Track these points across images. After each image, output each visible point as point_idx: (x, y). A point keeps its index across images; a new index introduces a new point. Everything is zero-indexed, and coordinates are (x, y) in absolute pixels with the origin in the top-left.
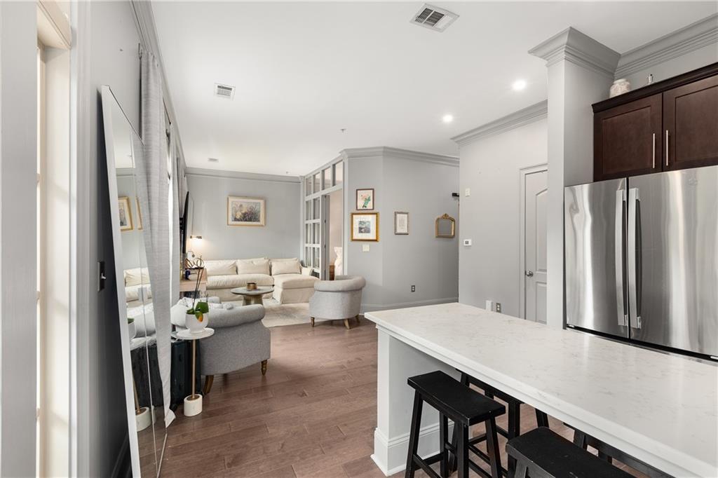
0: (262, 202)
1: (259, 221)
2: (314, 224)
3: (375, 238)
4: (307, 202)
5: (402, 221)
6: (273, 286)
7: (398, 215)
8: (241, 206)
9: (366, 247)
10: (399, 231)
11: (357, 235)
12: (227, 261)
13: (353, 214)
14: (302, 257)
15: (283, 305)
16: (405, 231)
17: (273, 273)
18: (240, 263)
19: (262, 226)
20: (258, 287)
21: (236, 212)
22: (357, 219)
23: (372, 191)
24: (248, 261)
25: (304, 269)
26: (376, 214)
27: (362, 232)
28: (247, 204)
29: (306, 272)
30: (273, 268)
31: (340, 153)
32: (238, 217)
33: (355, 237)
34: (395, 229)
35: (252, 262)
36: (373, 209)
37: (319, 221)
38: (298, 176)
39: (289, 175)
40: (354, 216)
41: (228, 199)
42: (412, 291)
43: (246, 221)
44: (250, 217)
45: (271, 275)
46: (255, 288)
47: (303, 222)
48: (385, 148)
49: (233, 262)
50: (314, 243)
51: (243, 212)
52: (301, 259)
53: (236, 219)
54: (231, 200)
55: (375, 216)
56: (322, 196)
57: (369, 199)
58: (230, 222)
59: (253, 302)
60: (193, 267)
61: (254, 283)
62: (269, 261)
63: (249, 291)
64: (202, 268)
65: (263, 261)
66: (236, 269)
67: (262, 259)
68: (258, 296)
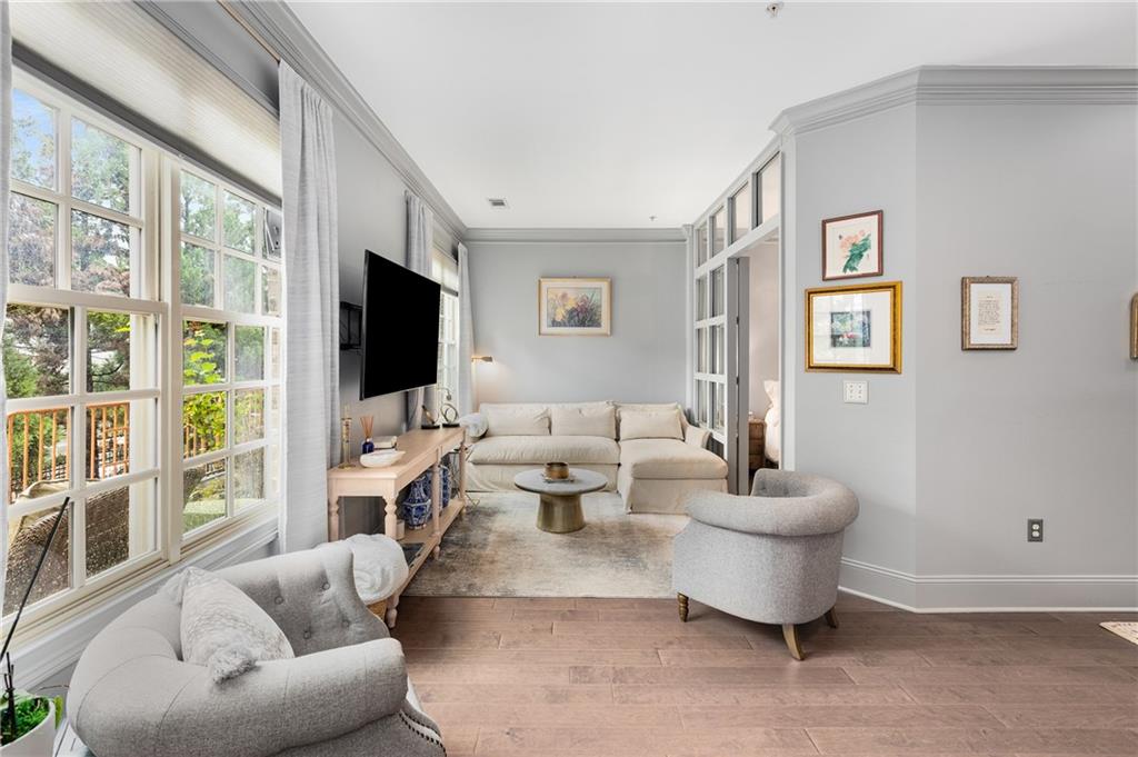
0: (604, 285)
1: (599, 325)
2: (713, 328)
3: (887, 362)
4: (699, 281)
5: (990, 306)
6: (619, 465)
7: (974, 288)
8: (564, 296)
9: (856, 388)
10: (977, 338)
11: (824, 354)
12: (531, 406)
13: (810, 293)
14: (690, 402)
16: (1004, 338)
17: (622, 436)
18: (556, 412)
19: (606, 335)
20: (572, 471)
21: (555, 308)
22: (822, 304)
23: (876, 217)
24: (569, 407)
25: (690, 429)
26: (892, 287)
27: (842, 345)
28: (572, 292)
29: (696, 436)
30: (622, 424)
32: (559, 318)
33: (818, 359)
34: (965, 334)
35: (580, 410)
36: (880, 273)
37: (722, 320)
38: (680, 226)
39: (658, 224)
40: (817, 299)
41: (540, 282)
42: (1032, 539)
43: (574, 325)
44: (584, 316)
45: (617, 440)
46: (563, 477)
47: (691, 324)
49: (542, 409)
50: (713, 372)
51: (569, 307)
52: (688, 406)
53: (555, 323)
54: (546, 284)
55: (887, 295)
56: (729, 259)
57: (865, 246)
58: (545, 329)
59: (558, 511)
60: (440, 421)
61: (563, 465)
62: (616, 407)
63: (549, 482)
64: (457, 426)
65: (604, 408)
66: (547, 425)
67: (601, 403)
68: (571, 499)
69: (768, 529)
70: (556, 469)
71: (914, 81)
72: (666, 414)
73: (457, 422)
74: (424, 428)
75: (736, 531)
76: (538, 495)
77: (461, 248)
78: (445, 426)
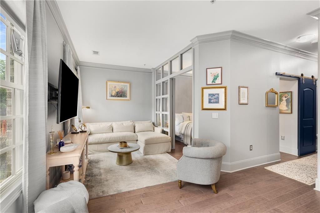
0: (128, 85)
1: (126, 97)
2: (163, 98)
3: (223, 107)
4: (157, 85)
5: (244, 93)
6: (137, 140)
7: (241, 89)
8: (115, 87)
9: (215, 114)
10: (242, 102)
11: (207, 105)
12: (106, 123)
13: (203, 88)
14: (154, 120)
15: (146, 157)
16: (246, 102)
17: (136, 131)
18: (115, 125)
19: (129, 100)
20: (129, 144)
21: (112, 91)
22: (207, 92)
23: (220, 68)
24: (120, 123)
25: (156, 128)
26: (225, 88)
27: (212, 103)
28: (119, 86)
29: (158, 130)
30: (136, 128)
31: (191, 41)
32: (113, 94)
33: (205, 107)
34: (239, 100)
35: (123, 124)
36: (221, 84)
37: (168, 96)
38: (151, 68)
40: (205, 90)
41: (107, 82)
42: (250, 150)
43: (118, 97)
44: (121, 94)
45: (135, 132)
46: (126, 146)
47: (154, 97)
48: (234, 32)
49: (109, 124)
51: (117, 91)
52: (153, 121)
53: (112, 96)
54: (109, 83)
55: (223, 89)
56: (170, 78)
57: (218, 76)
58: (109, 98)
59: (124, 158)
60: (79, 130)
61: (125, 142)
62: (133, 123)
63: (122, 149)
64: (86, 132)
65: (130, 123)
66: (112, 129)
67: (128, 121)
70: (123, 144)
71: (231, 34)
72: (148, 124)
73: (85, 130)
74: (73, 133)
75: (199, 158)
76: (117, 153)
77: (78, 68)
78: (81, 132)
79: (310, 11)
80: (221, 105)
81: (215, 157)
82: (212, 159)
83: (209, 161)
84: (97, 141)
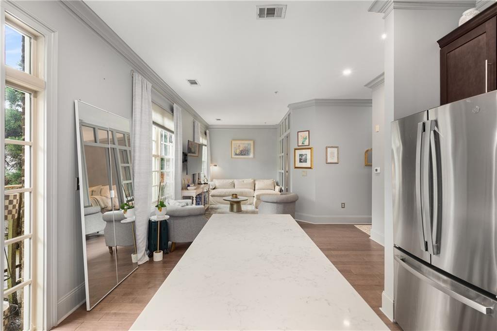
0: (252, 142)
1: (250, 155)
3: (310, 166)
4: (280, 141)
5: (332, 153)
6: (254, 197)
7: (329, 149)
8: (239, 146)
9: (304, 172)
10: (329, 161)
11: (298, 164)
12: (227, 180)
13: (295, 149)
16: (336, 161)
17: (256, 189)
18: (236, 182)
19: (252, 158)
20: (238, 197)
21: (236, 150)
22: (298, 152)
23: (308, 132)
24: (241, 180)
26: (310, 149)
27: (302, 162)
28: (242, 145)
29: (277, 188)
30: (256, 185)
31: (288, 107)
32: (238, 153)
33: (296, 166)
34: (326, 160)
35: (243, 181)
36: (309, 145)
38: (275, 124)
39: (267, 124)
40: (296, 151)
41: (231, 142)
42: (342, 207)
43: (242, 155)
44: (244, 152)
45: (254, 190)
47: (278, 155)
48: (316, 100)
49: (231, 181)
51: (241, 149)
53: (236, 154)
54: (233, 142)
57: (306, 138)
58: (233, 156)
59: (235, 206)
60: (203, 182)
61: (236, 194)
62: (254, 181)
63: (232, 198)
64: (207, 184)
65: (251, 180)
66: (233, 185)
68: (238, 203)
69: (275, 201)
70: (234, 195)
71: (314, 101)
72: (269, 182)
73: (207, 182)
74: (199, 184)
76: (230, 202)
77: (207, 131)
78: (204, 184)
79: (367, 83)
80: (308, 164)
81: (278, 201)
82: (276, 203)
83: (275, 205)
84: (219, 194)
